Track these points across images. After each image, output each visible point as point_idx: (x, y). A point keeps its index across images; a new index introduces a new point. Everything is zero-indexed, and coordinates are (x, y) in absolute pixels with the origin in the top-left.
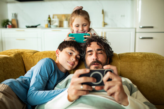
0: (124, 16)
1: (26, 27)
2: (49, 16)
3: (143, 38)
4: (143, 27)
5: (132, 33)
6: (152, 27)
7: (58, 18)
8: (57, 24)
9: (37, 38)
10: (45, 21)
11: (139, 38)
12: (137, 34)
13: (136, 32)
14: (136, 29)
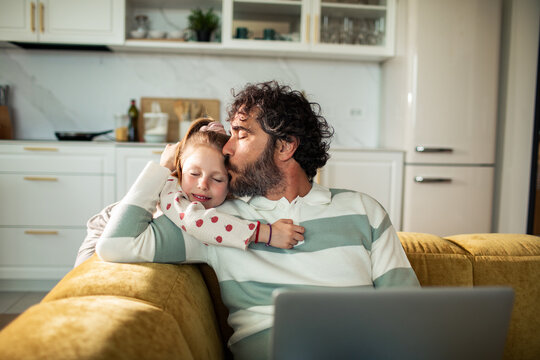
0: (359, 112)
1: (54, 137)
2: (133, 102)
3: (426, 181)
4: (427, 151)
5: (394, 165)
6: (449, 151)
7: (163, 110)
8: (161, 129)
9: (102, 174)
10: (116, 118)
11: (415, 180)
12: (409, 169)
13: (405, 164)
14: (405, 153)
